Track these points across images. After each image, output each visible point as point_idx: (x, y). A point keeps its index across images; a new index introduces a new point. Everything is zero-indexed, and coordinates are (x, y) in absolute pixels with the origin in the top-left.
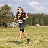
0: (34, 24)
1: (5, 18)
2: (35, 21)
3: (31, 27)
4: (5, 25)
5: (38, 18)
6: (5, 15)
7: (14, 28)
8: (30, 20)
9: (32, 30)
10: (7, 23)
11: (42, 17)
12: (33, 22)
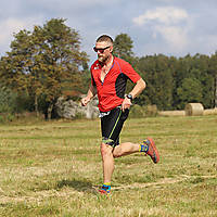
0: (180, 101)
1: (51, 76)
2: (185, 90)
3: (166, 116)
4: (50, 110)
5: (196, 73)
6: (50, 67)
7: (93, 119)
8: (164, 82)
9: (167, 130)
10: (61, 98)
11: (212, 68)
12: (175, 94)
